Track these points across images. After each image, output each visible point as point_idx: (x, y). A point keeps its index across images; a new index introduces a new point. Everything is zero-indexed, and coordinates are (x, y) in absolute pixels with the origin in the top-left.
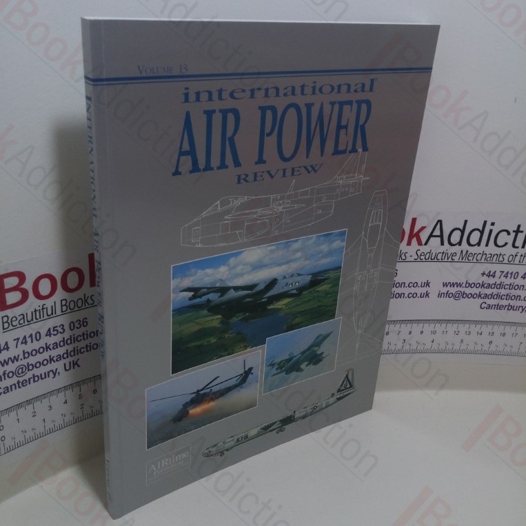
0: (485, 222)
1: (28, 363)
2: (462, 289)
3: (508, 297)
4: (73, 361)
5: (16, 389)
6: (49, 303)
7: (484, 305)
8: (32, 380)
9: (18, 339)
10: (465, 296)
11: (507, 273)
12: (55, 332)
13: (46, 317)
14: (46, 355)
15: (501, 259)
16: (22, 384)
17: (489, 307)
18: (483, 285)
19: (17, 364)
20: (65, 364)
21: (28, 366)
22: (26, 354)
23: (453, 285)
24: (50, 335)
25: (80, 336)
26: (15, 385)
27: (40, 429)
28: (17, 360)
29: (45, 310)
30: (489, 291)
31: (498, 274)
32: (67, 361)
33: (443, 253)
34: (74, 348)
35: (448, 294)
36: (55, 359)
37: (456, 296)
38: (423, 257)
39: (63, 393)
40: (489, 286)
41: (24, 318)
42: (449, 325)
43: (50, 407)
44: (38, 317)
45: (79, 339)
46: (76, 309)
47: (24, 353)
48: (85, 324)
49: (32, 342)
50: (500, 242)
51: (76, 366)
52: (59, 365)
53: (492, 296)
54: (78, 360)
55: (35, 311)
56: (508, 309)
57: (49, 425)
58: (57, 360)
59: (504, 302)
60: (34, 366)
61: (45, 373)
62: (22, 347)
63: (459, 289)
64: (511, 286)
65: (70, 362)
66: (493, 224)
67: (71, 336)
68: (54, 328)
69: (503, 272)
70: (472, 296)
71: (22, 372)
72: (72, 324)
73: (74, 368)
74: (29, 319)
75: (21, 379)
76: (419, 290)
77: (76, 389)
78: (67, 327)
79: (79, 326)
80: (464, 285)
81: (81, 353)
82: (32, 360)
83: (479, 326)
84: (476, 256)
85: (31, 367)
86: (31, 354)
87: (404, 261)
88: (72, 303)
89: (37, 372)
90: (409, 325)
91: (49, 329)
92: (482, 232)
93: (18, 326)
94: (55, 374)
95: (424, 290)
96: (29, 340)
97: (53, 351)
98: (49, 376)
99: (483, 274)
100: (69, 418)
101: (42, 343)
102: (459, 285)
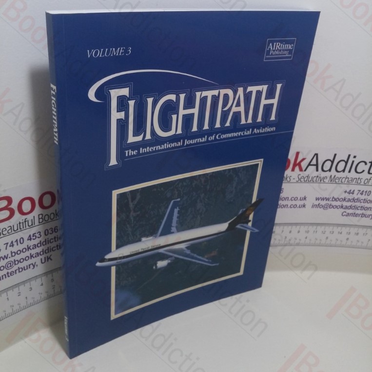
0: (349, 156)
1: (14, 260)
2: (329, 202)
3: (363, 208)
4: (47, 257)
5: (6, 277)
6: (29, 217)
7: (344, 214)
8: (17, 271)
9: (7, 244)
10: (331, 207)
11: (363, 191)
12: (34, 237)
13: (27, 227)
14: (28, 254)
15: (359, 182)
16: (11, 274)
17: (348, 215)
18: (345, 200)
19: (6, 261)
20: (41, 259)
21: (15, 261)
22: (13, 254)
23: (323, 199)
24: (30, 239)
25: (52, 239)
26: (5, 275)
27: (23, 304)
28: (7, 258)
29: (27, 223)
30: (349, 204)
31: (356, 192)
32: (42, 257)
33: (317, 177)
34: (48, 248)
35: (318, 206)
36: (34, 256)
37: (325, 207)
38: (302, 180)
39: (40, 279)
40: (349, 200)
41: (11, 228)
42: (319, 227)
43: (31, 288)
44: (22, 227)
45: (52, 241)
46: (50, 220)
47: (12, 253)
48: (56, 231)
49: (17, 245)
50: (359, 170)
51: (49, 260)
52: (37, 260)
53: (351, 207)
54: (51, 256)
55: (20, 223)
56: (362, 216)
57: (30, 301)
58: (36, 257)
59: (359, 212)
60: (19, 261)
61: (27, 266)
62: (10, 249)
63: (327, 202)
64: (365, 201)
65: (45, 258)
66: (355, 157)
67: (46, 240)
68: (33, 234)
69: (360, 191)
70: (337, 207)
71: (11, 266)
72: (47, 231)
73: (48, 261)
74: (15, 229)
75: (10, 271)
76: (299, 203)
77: (50, 276)
78: (42, 234)
79: (51, 232)
80: (331, 199)
81: (53, 250)
82: (17, 257)
83: (340, 228)
84: (341, 179)
85: (17, 262)
86: (16, 253)
87: (289, 182)
88: (47, 217)
89: (21, 265)
90: (290, 227)
91: (30, 236)
92: (346, 163)
93: (8, 234)
94: (34, 266)
95: (302, 203)
96: (15, 244)
97: (33, 250)
98: (30, 268)
99: (346, 192)
100: (44, 295)
101: (25, 245)
102: (328, 199)
